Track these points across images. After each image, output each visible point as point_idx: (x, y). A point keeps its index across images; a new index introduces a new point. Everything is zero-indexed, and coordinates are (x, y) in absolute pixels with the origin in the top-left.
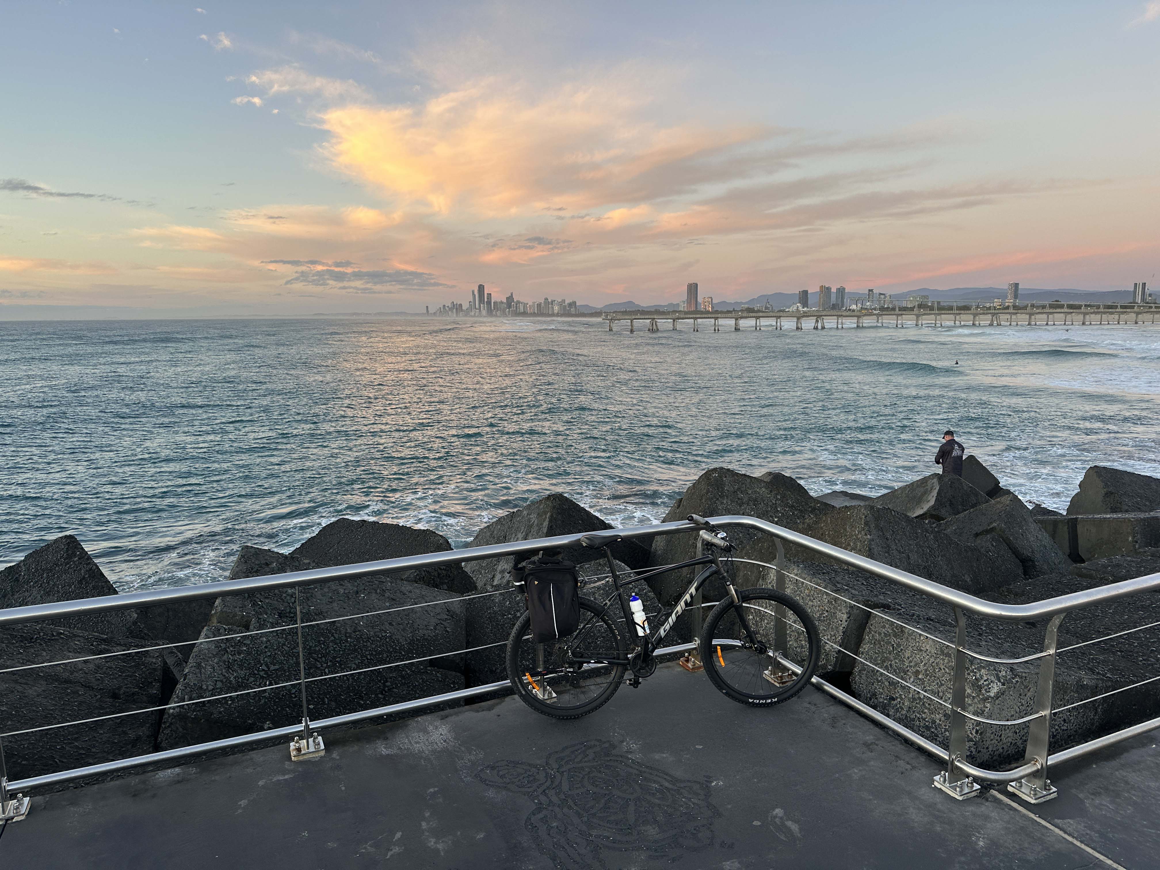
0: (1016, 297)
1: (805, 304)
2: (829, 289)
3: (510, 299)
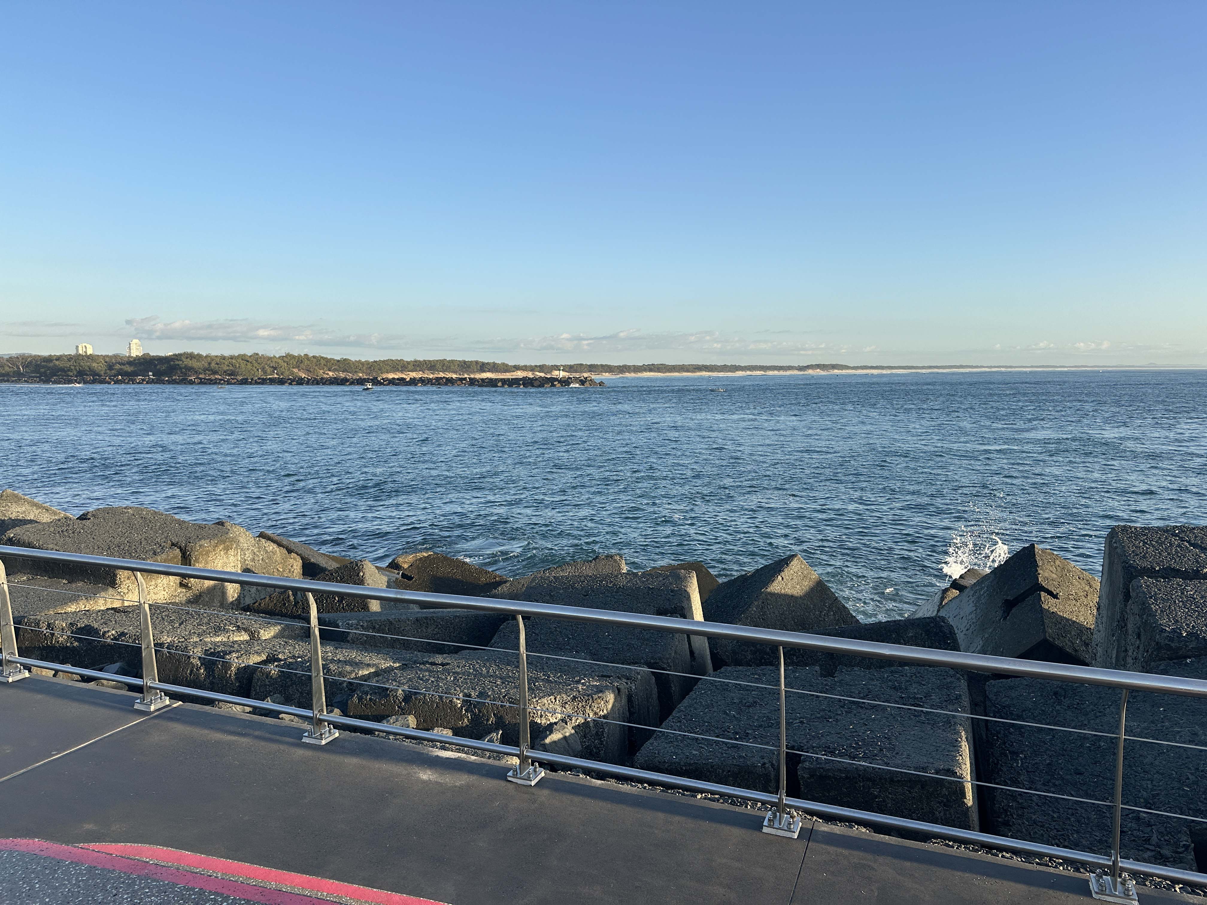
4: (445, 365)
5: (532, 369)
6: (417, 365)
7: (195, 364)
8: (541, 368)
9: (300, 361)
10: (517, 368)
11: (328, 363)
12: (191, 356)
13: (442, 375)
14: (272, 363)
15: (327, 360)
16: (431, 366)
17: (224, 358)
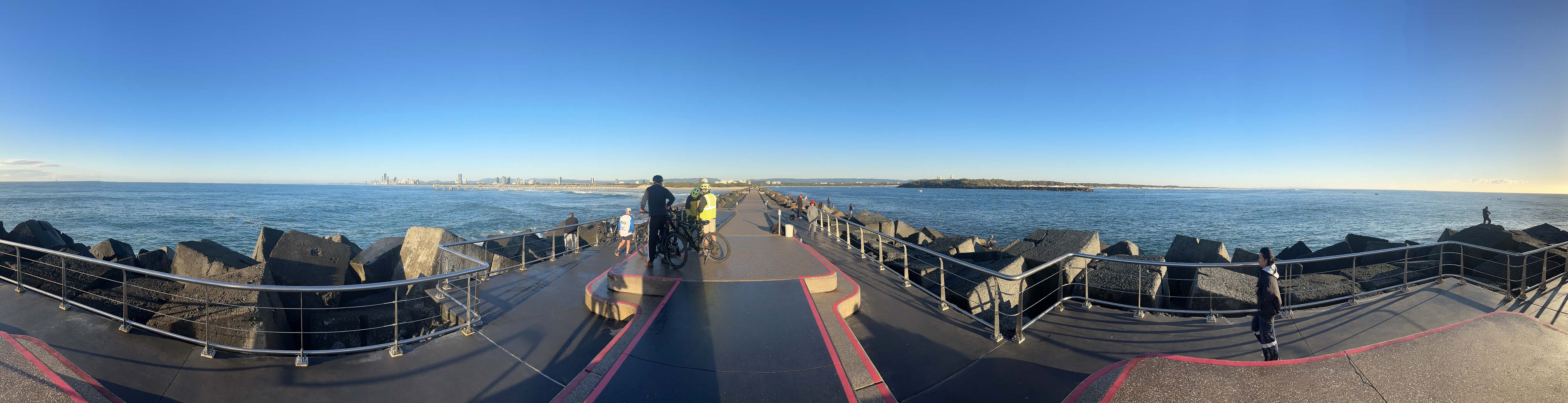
0: (561, 181)
1: (498, 182)
2: (505, 177)
3: (395, 179)
4: (1042, 183)
5: (1072, 184)
6: (1033, 183)
7: (966, 182)
8: (1075, 184)
9: (996, 181)
10: (1067, 184)
11: (1004, 182)
12: (964, 180)
13: (1041, 186)
14: (988, 182)
15: (1005, 181)
16: (1038, 183)
17: (974, 180)
